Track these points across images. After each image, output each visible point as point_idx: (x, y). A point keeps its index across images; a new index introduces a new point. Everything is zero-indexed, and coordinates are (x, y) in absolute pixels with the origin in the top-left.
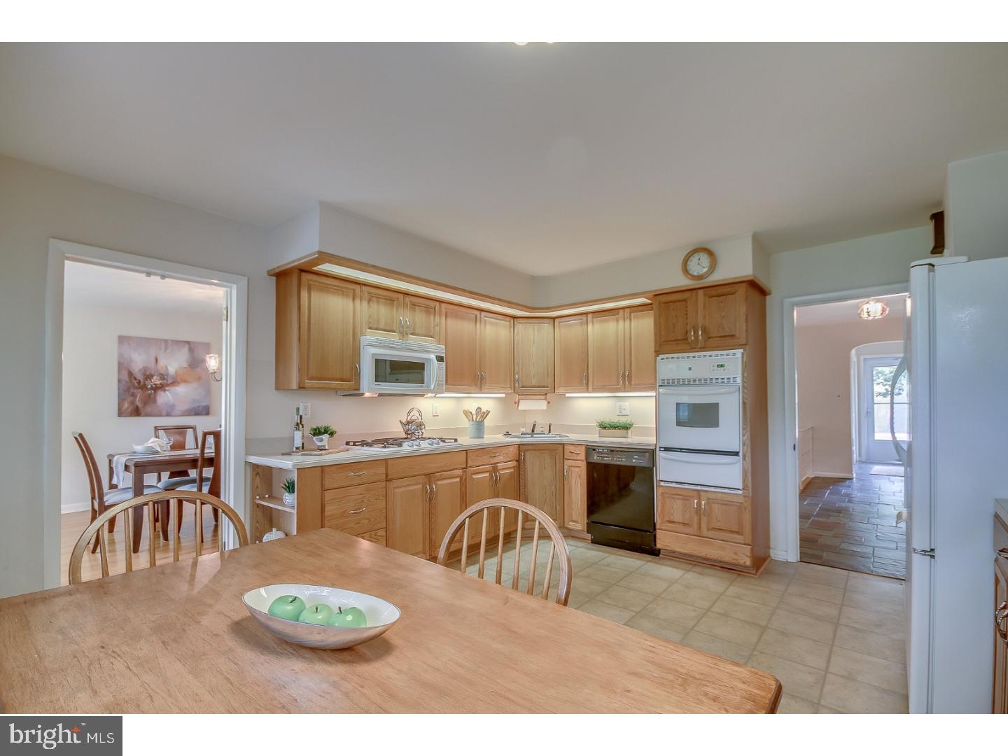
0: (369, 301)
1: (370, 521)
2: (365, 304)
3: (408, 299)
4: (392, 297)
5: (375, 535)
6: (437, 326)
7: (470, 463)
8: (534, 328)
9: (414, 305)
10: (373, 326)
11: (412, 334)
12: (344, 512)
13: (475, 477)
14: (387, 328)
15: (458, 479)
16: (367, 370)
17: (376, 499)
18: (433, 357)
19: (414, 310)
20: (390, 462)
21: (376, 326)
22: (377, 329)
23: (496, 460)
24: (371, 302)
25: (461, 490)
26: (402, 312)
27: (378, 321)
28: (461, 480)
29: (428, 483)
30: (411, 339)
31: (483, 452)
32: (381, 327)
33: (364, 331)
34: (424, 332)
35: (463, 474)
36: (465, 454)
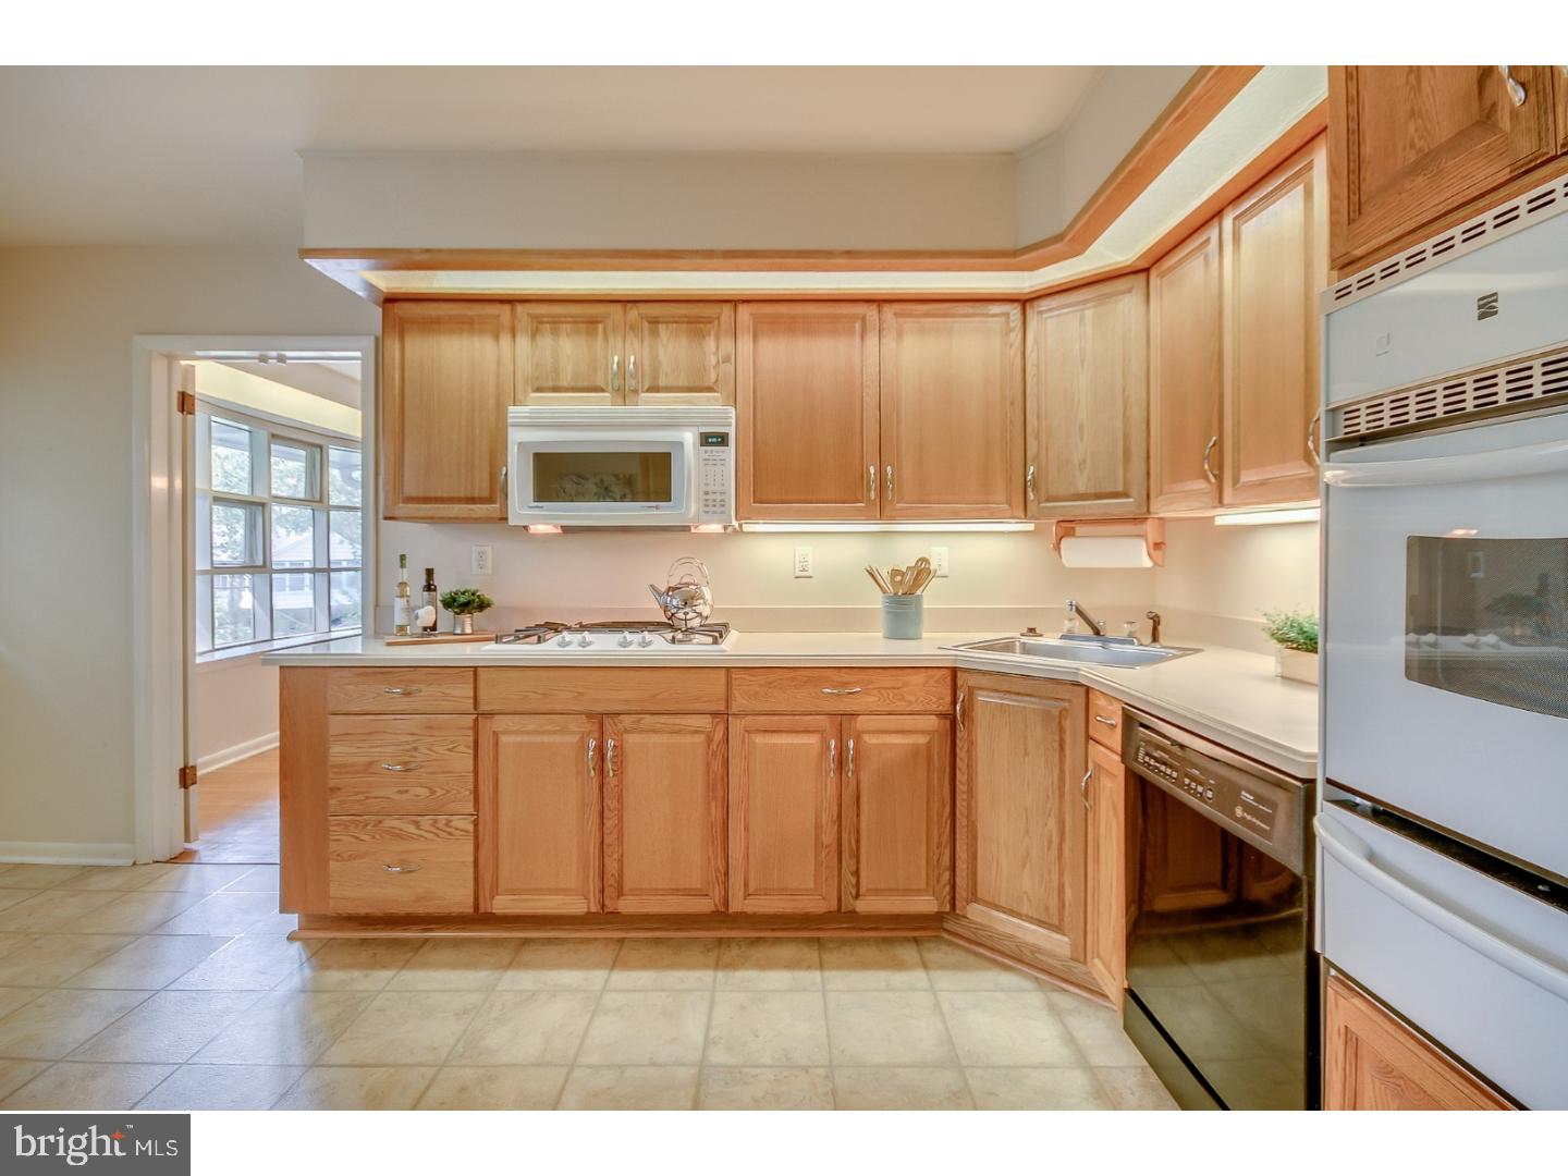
0: (534, 334)
1: (433, 792)
2: (523, 342)
3: (634, 313)
4: (589, 312)
5: (447, 825)
6: (726, 360)
7: (740, 702)
8: (1082, 319)
9: (654, 322)
10: (544, 384)
11: (650, 390)
12: (370, 764)
13: (759, 739)
14: (580, 384)
15: (700, 739)
16: (519, 477)
17: (449, 750)
18: (689, 438)
19: (654, 333)
21: (550, 384)
22: (556, 389)
24: (538, 337)
25: (708, 765)
26: (619, 344)
27: (556, 371)
28: (709, 740)
29: (596, 735)
30: (647, 402)
31: (793, 679)
32: (564, 383)
33: (520, 396)
34: (682, 381)
35: (715, 726)
36: (722, 676)
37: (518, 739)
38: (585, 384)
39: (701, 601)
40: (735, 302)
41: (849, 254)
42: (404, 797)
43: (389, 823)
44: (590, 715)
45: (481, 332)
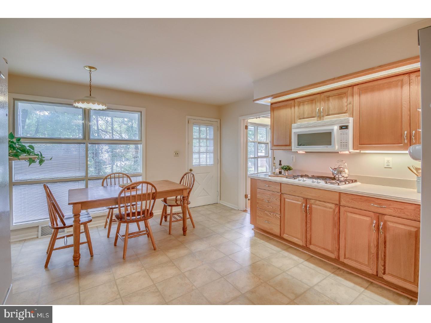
0: (299, 106)
1: (273, 208)
2: (297, 108)
3: (323, 95)
5: (275, 215)
7: (343, 203)
9: (328, 97)
10: (301, 117)
11: (327, 115)
13: (349, 214)
14: (309, 116)
15: (331, 210)
16: (294, 140)
18: (336, 128)
19: (328, 100)
20: (282, 185)
22: (304, 118)
23: (381, 211)
24: (300, 106)
25: (334, 218)
26: (319, 105)
27: (304, 114)
28: (334, 211)
29: (305, 203)
30: (326, 119)
31: (361, 199)
32: (305, 117)
33: (296, 121)
34: (336, 112)
35: (336, 207)
36: (338, 194)
37: (289, 200)
38: (311, 116)
39: (344, 173)
40: (352, 86)
41: (380, 66)
42: (268, 207)
43: (266, 212)
44: (304, 198)
45: (288, 107)
